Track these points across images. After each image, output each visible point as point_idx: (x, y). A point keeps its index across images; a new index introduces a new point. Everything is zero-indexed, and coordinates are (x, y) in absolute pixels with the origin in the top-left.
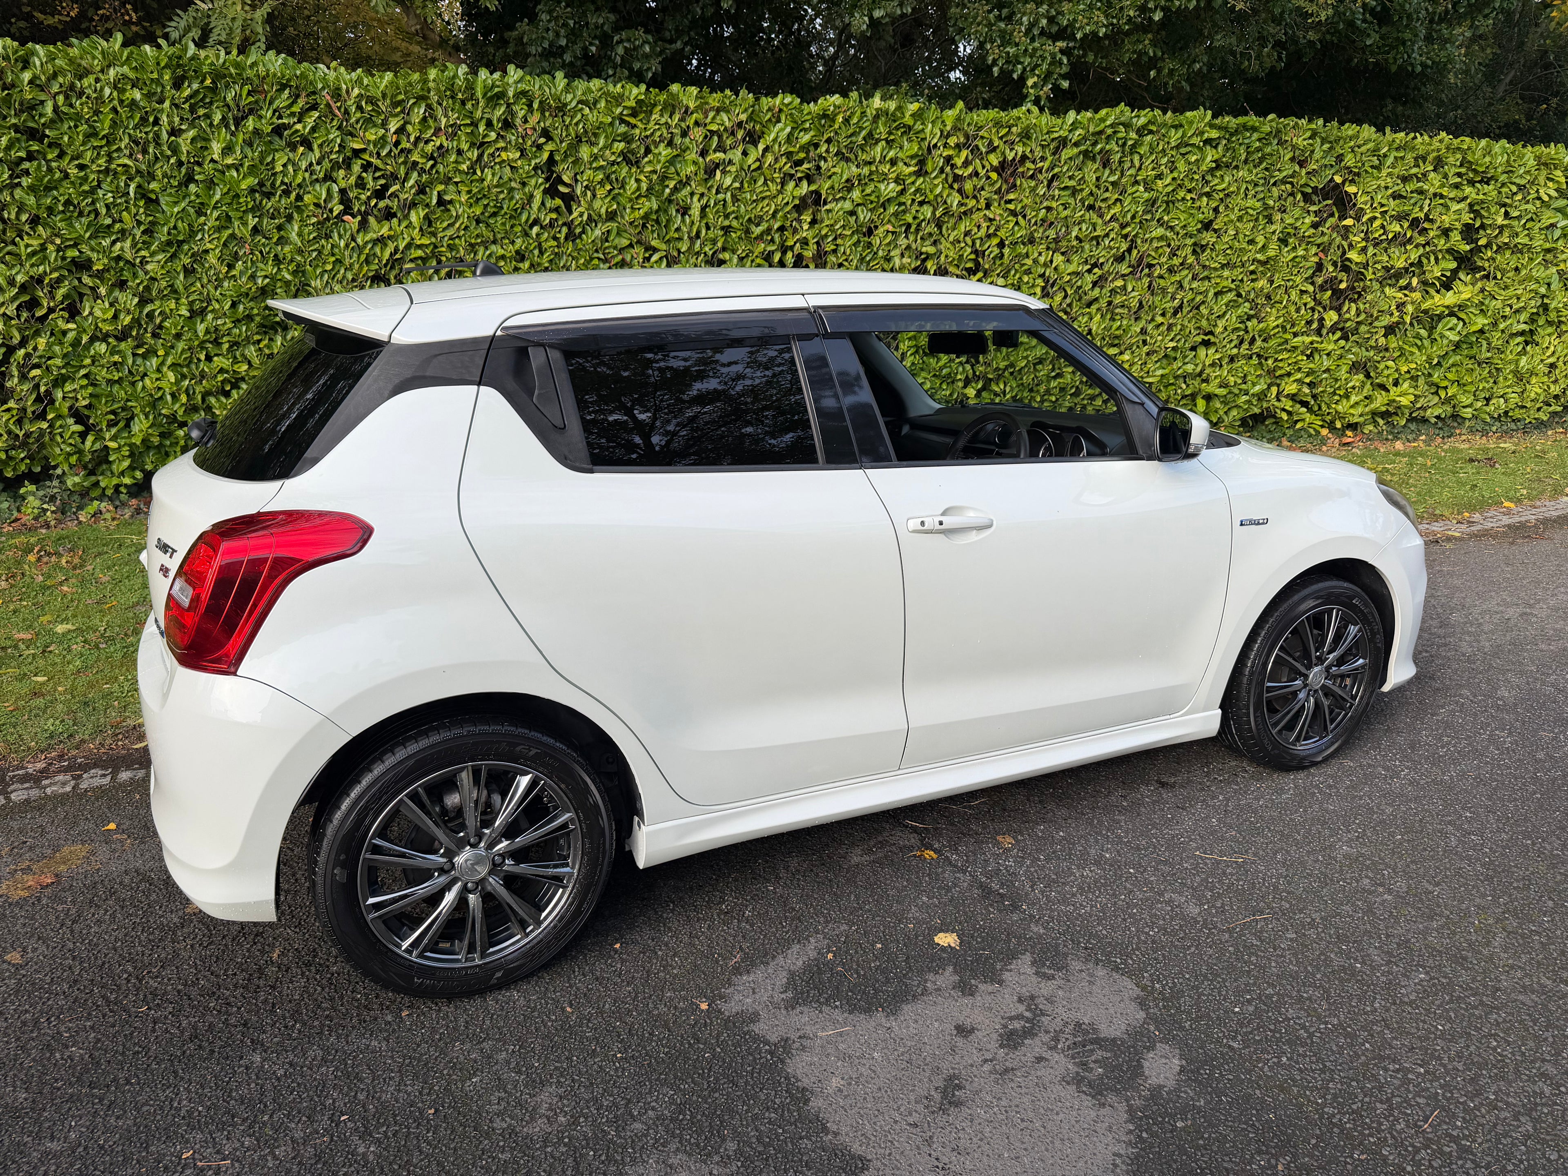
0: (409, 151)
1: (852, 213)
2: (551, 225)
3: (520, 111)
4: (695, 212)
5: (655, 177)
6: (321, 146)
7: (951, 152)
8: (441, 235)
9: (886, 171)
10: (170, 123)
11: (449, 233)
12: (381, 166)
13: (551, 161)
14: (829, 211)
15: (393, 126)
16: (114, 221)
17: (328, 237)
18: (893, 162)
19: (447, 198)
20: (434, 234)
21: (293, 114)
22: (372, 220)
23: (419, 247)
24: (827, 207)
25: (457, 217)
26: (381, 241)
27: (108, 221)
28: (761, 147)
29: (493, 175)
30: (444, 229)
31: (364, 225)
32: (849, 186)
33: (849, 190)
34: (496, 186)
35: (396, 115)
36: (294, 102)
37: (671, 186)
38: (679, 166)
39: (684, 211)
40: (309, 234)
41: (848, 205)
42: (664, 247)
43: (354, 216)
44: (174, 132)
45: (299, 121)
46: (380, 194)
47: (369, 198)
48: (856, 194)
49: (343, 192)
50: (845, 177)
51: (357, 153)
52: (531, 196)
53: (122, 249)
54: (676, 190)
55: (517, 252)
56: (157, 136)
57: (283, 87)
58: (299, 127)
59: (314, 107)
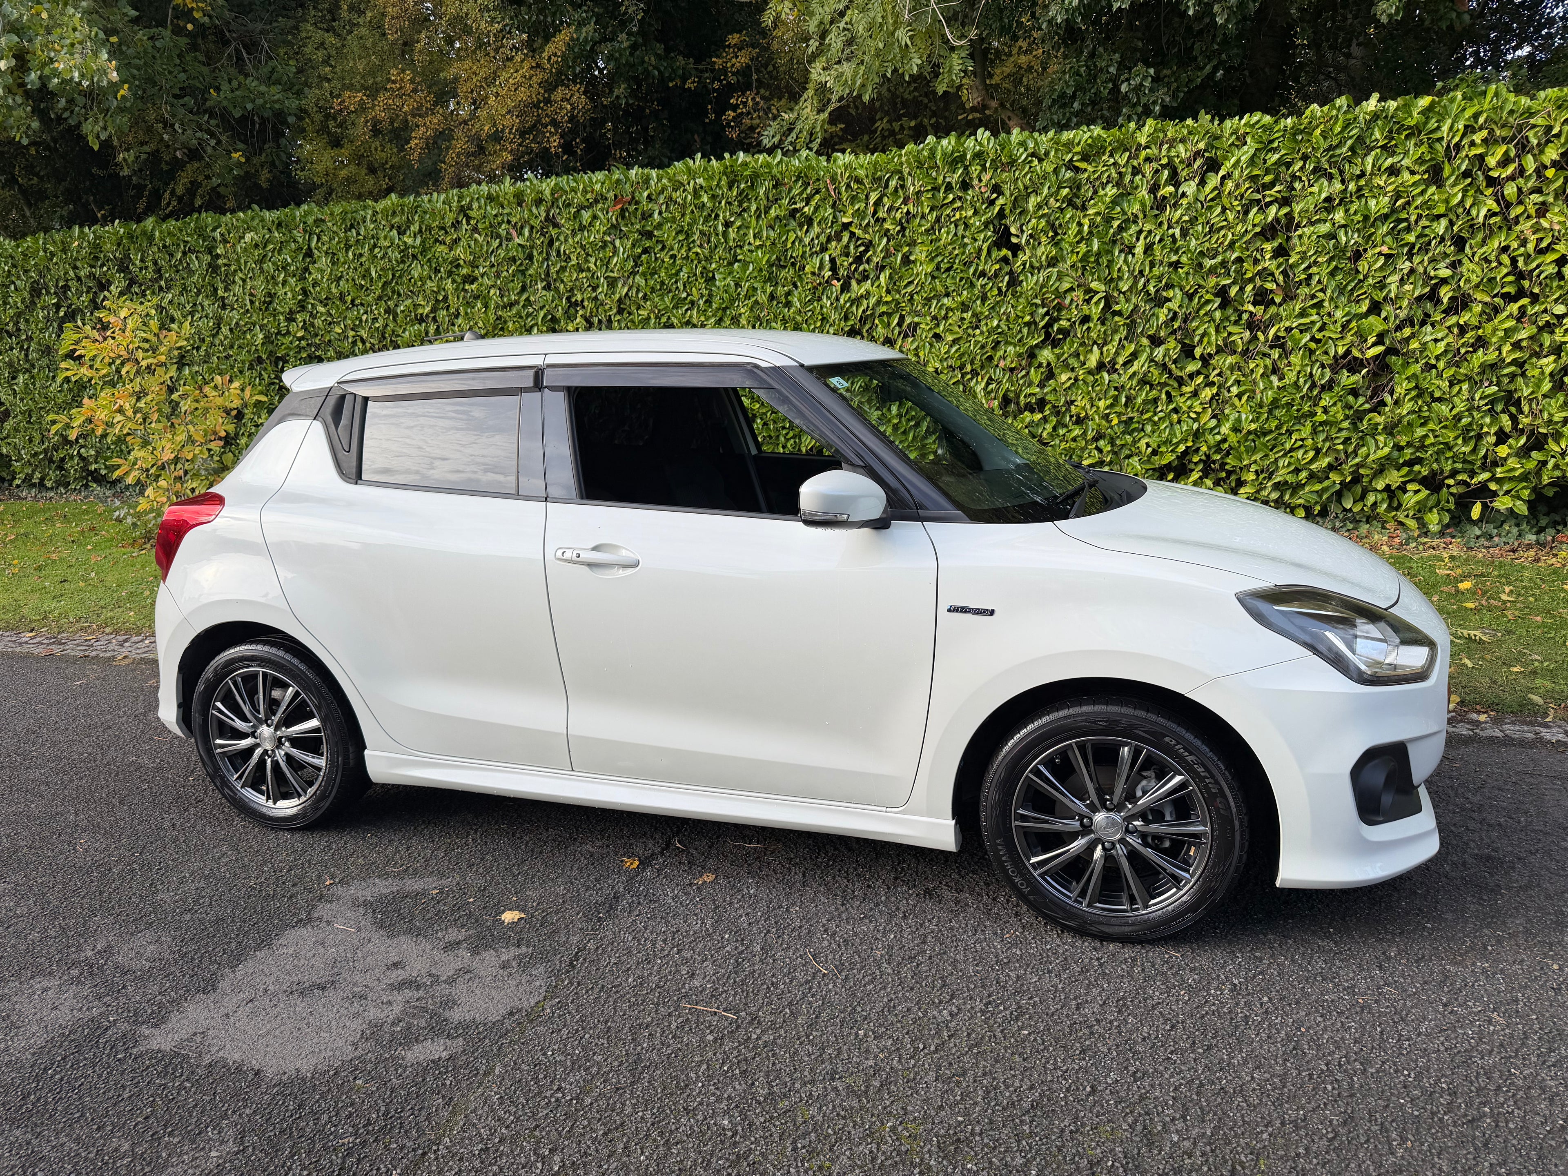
0: (884, 220)
1: (1332, 236)
2: (996, 275)
3: (975, 169)
4: (1139, 249)
5: (1099, 219)
6: (819, 223)
7: (1479, 151)
8: (903, 292)
9: (1382, 183)
10: (724, 217)
11: (909, 289)
12: (862, 236)
13: (1001, 214)
14: (1300, 237)
15: (874, 197)
16: (688, 295)
17: (820, 299)
18: (1393, 171)
19: (912, 258)
20: (899, 292)
21: (802, 200)
22: (854, 283)
23: (887, 303)
24: (1299, 232)
25: (918, 275)
26: (857, 301)
27: (684, 295)
28: (1222, 173)
29: (948, 233)
30: (906, 287)
31: (845, 288)
32: (1329, 205)
33: (1329, 210)
34: (950, 244)
35: (875, 190)
36: (805, 189)
37: (1116, 224)
38: (1125, 205)
39: (1130, 250)
40: (806, 297)
41: (1325, 228)
42: (1103, 288)
43: (839, 280)
44: (727, 224)
45: (807, 205)
46: (858, 260)
47: (851, 264)
48: (1339, 216)
49: (833, 260)
50: (1324, 195)
51: (846, 226)
52: (980, 249)
53: (691, 317)
54: (1121, 229)
55: (963, 304)
56: (716, 228)
57: (799, 177)
58: (806, 209)
59: (818, 192)
